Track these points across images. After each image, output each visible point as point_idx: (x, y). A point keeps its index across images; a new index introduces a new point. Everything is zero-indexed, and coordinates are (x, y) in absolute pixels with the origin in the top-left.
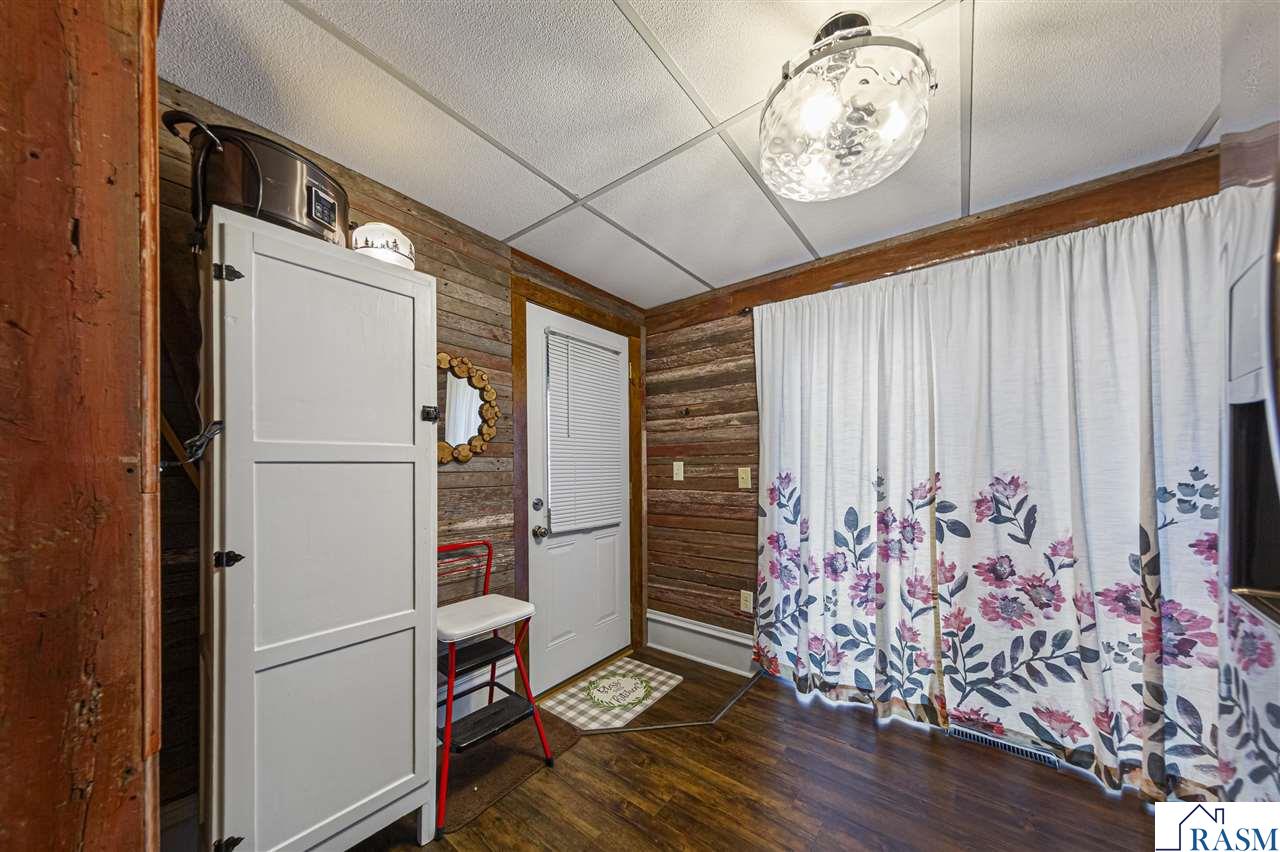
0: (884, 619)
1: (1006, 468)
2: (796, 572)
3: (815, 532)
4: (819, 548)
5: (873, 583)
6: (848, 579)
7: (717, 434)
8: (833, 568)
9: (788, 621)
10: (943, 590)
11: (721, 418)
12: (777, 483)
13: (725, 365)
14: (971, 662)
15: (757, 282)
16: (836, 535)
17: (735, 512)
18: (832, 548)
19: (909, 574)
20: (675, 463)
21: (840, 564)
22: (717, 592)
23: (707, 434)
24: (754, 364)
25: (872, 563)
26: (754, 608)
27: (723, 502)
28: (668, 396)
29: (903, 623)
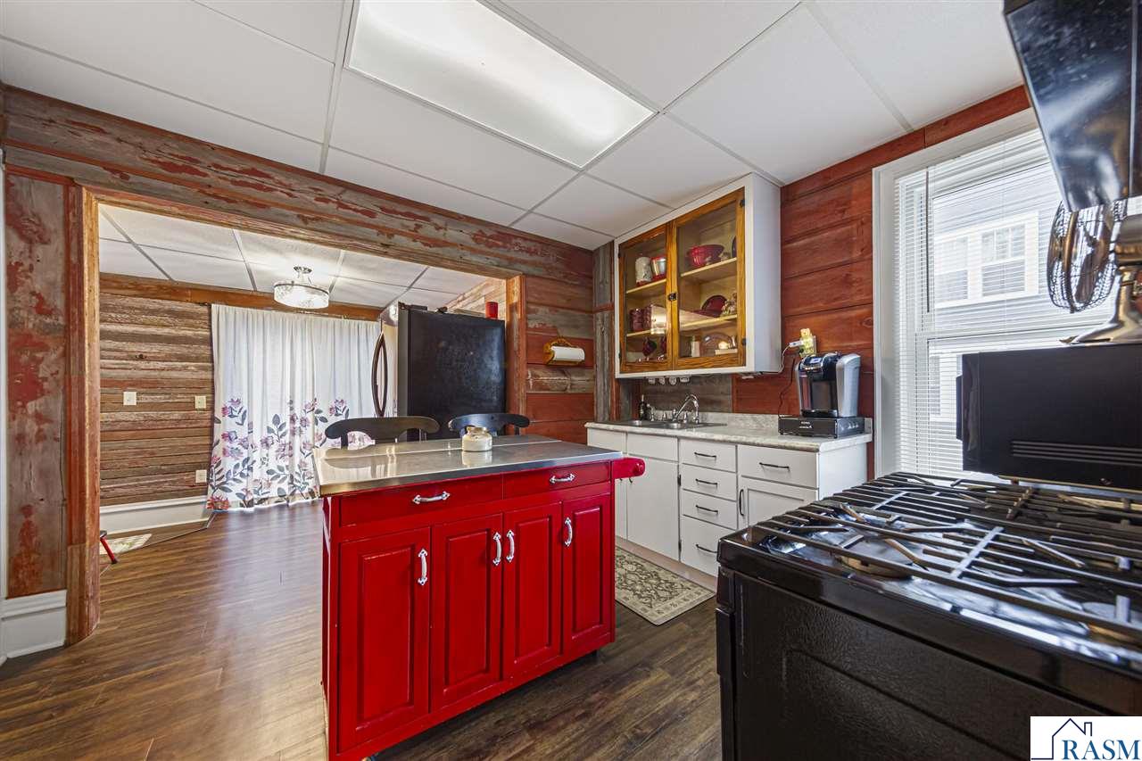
0: (292, 462)
1: (340, 396)
2: (245, 451)
3: (256, 428)
4: (257, 438)
5: (288, 446)
6: (274, 447)
7: (174, 374)
8: (266, 443)
9: (238, 477)
10: (317, 444)
11: (179, 364)
12: (229, 405)
13: (183, 332)
15: (211, 289)
16: (268, 428)
17: (191, 423)
18: (266, 434)
19: (303, 440)
20: (125, 393)
21: (270, 442)
22: (174, 477)
23: (163, 373)
24: (211, 334)
25: (287, 439)
26: (208, 479)
27: (180, 418)
28: (117, 343)
29: (301, 461)
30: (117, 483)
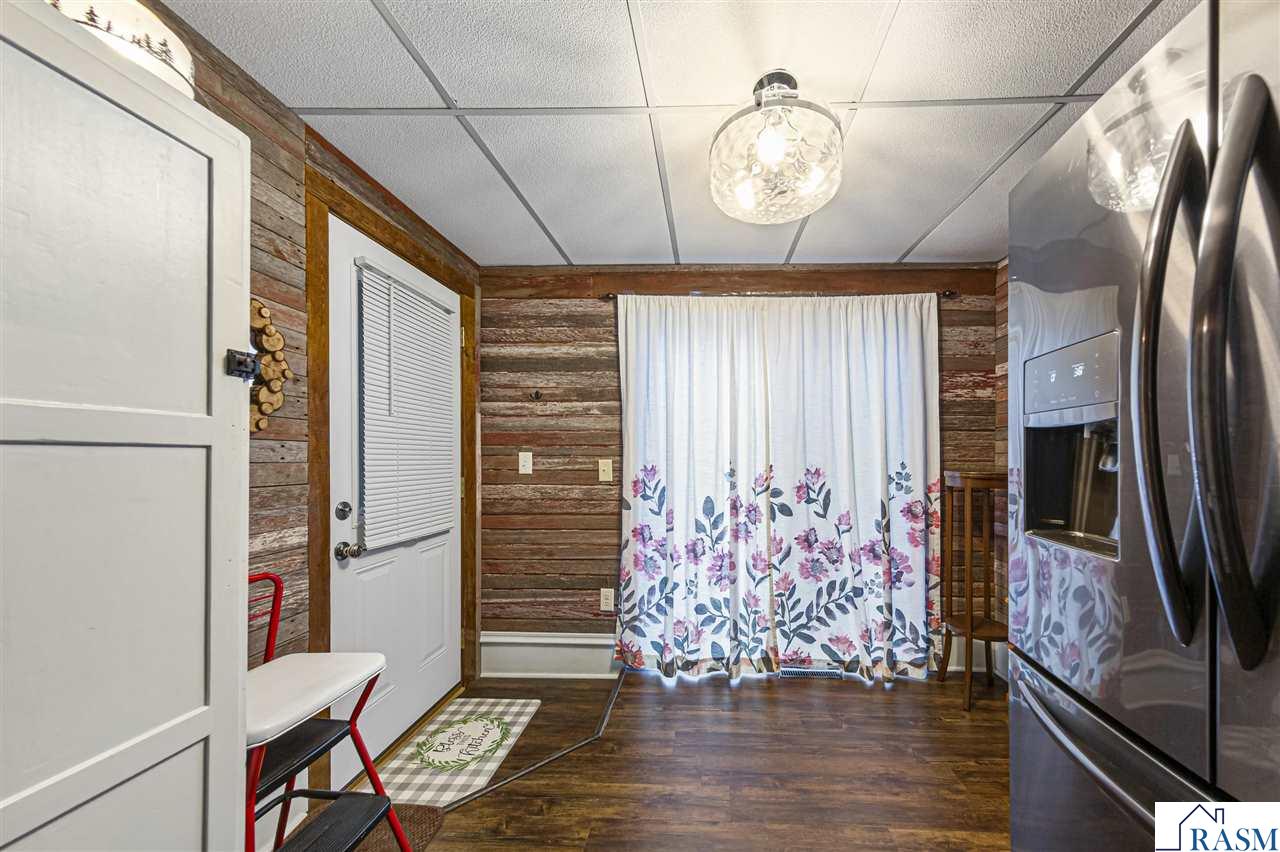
0: (735, 592)
1: (814, 462)
2: (661, 562)
3: (679, 522)
4: (680, 540)
5: (727, 561)
6: (707, 561)
7: (575, 422)
8: (694, 553)
9: (653, 611)
10: (775, 560)
11: (579, 405)
12: (641, 476)
13: (584, 349)
14: (794, 614)
15: (620, 270)
16: (697, 521)
17: (595, 506)
18: (693, 535)
19: (753, 551)
20: (520, 454)
21: (699, 550)
22: (572, 595)
23: (562, 422)
24: (618, 351)
25: (725, 546)
26: (616, 605)
27: (581, 496)
28: (512, 375)
29: (749, 592)
30: (514, 596)
